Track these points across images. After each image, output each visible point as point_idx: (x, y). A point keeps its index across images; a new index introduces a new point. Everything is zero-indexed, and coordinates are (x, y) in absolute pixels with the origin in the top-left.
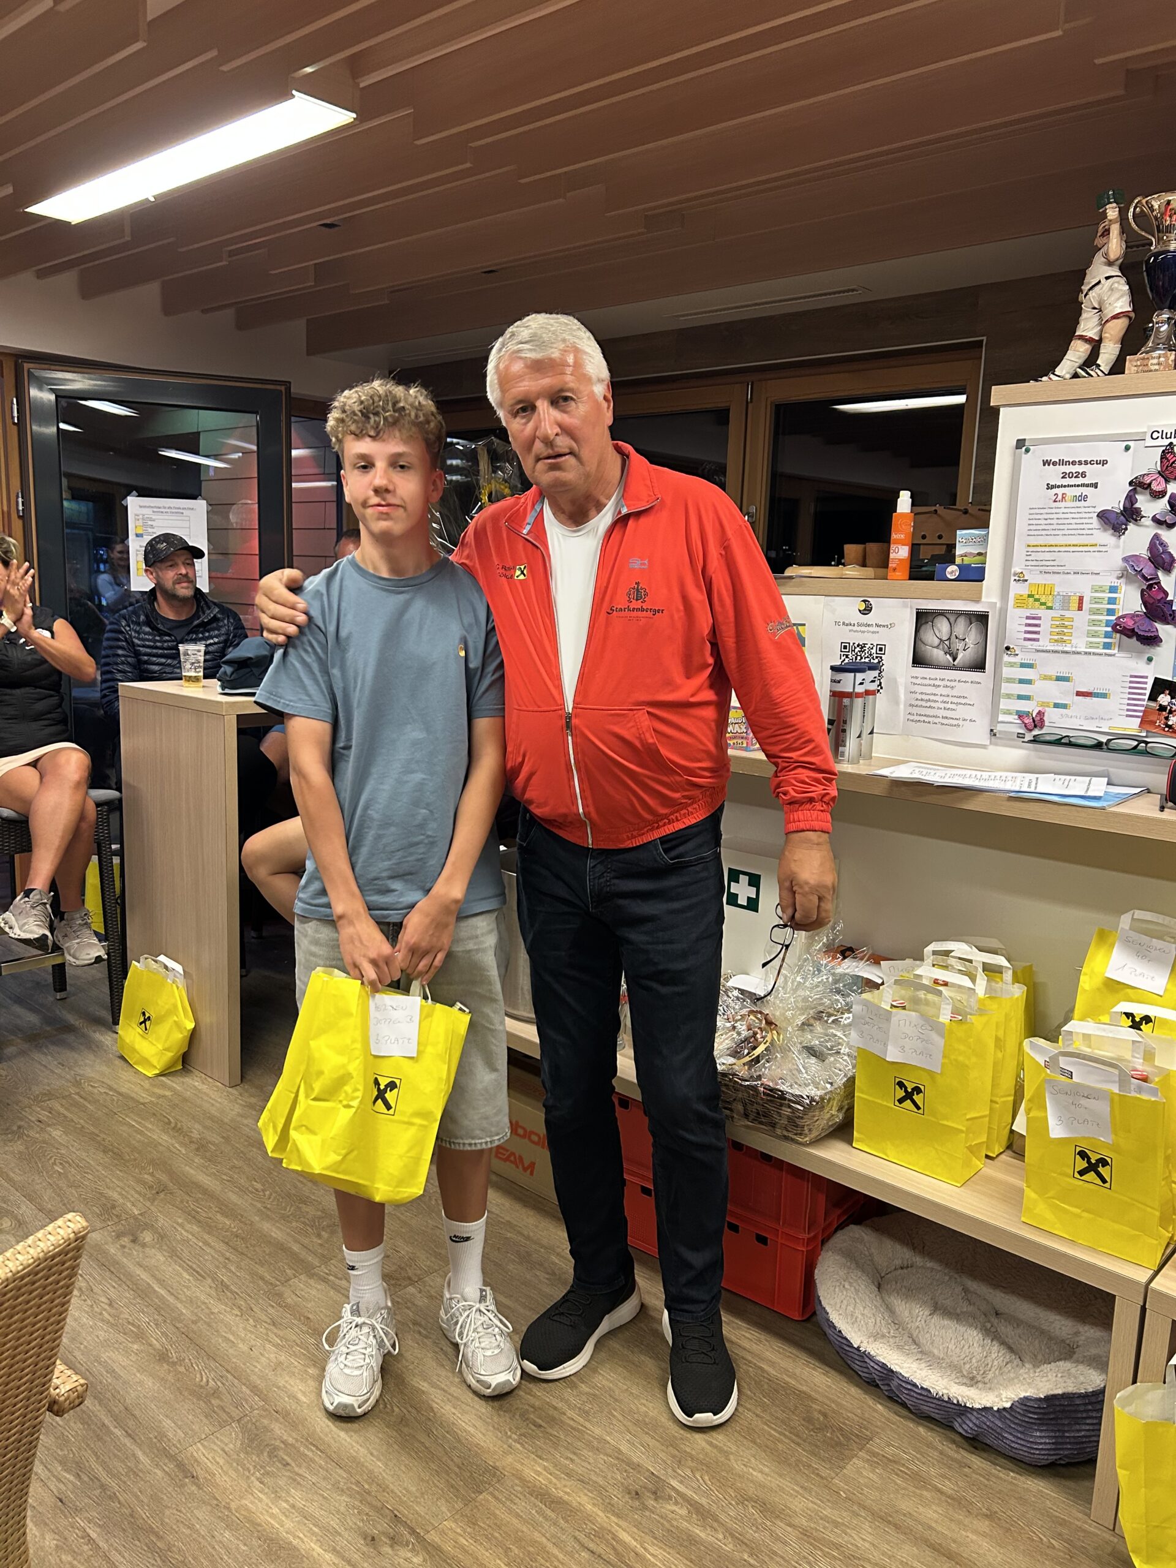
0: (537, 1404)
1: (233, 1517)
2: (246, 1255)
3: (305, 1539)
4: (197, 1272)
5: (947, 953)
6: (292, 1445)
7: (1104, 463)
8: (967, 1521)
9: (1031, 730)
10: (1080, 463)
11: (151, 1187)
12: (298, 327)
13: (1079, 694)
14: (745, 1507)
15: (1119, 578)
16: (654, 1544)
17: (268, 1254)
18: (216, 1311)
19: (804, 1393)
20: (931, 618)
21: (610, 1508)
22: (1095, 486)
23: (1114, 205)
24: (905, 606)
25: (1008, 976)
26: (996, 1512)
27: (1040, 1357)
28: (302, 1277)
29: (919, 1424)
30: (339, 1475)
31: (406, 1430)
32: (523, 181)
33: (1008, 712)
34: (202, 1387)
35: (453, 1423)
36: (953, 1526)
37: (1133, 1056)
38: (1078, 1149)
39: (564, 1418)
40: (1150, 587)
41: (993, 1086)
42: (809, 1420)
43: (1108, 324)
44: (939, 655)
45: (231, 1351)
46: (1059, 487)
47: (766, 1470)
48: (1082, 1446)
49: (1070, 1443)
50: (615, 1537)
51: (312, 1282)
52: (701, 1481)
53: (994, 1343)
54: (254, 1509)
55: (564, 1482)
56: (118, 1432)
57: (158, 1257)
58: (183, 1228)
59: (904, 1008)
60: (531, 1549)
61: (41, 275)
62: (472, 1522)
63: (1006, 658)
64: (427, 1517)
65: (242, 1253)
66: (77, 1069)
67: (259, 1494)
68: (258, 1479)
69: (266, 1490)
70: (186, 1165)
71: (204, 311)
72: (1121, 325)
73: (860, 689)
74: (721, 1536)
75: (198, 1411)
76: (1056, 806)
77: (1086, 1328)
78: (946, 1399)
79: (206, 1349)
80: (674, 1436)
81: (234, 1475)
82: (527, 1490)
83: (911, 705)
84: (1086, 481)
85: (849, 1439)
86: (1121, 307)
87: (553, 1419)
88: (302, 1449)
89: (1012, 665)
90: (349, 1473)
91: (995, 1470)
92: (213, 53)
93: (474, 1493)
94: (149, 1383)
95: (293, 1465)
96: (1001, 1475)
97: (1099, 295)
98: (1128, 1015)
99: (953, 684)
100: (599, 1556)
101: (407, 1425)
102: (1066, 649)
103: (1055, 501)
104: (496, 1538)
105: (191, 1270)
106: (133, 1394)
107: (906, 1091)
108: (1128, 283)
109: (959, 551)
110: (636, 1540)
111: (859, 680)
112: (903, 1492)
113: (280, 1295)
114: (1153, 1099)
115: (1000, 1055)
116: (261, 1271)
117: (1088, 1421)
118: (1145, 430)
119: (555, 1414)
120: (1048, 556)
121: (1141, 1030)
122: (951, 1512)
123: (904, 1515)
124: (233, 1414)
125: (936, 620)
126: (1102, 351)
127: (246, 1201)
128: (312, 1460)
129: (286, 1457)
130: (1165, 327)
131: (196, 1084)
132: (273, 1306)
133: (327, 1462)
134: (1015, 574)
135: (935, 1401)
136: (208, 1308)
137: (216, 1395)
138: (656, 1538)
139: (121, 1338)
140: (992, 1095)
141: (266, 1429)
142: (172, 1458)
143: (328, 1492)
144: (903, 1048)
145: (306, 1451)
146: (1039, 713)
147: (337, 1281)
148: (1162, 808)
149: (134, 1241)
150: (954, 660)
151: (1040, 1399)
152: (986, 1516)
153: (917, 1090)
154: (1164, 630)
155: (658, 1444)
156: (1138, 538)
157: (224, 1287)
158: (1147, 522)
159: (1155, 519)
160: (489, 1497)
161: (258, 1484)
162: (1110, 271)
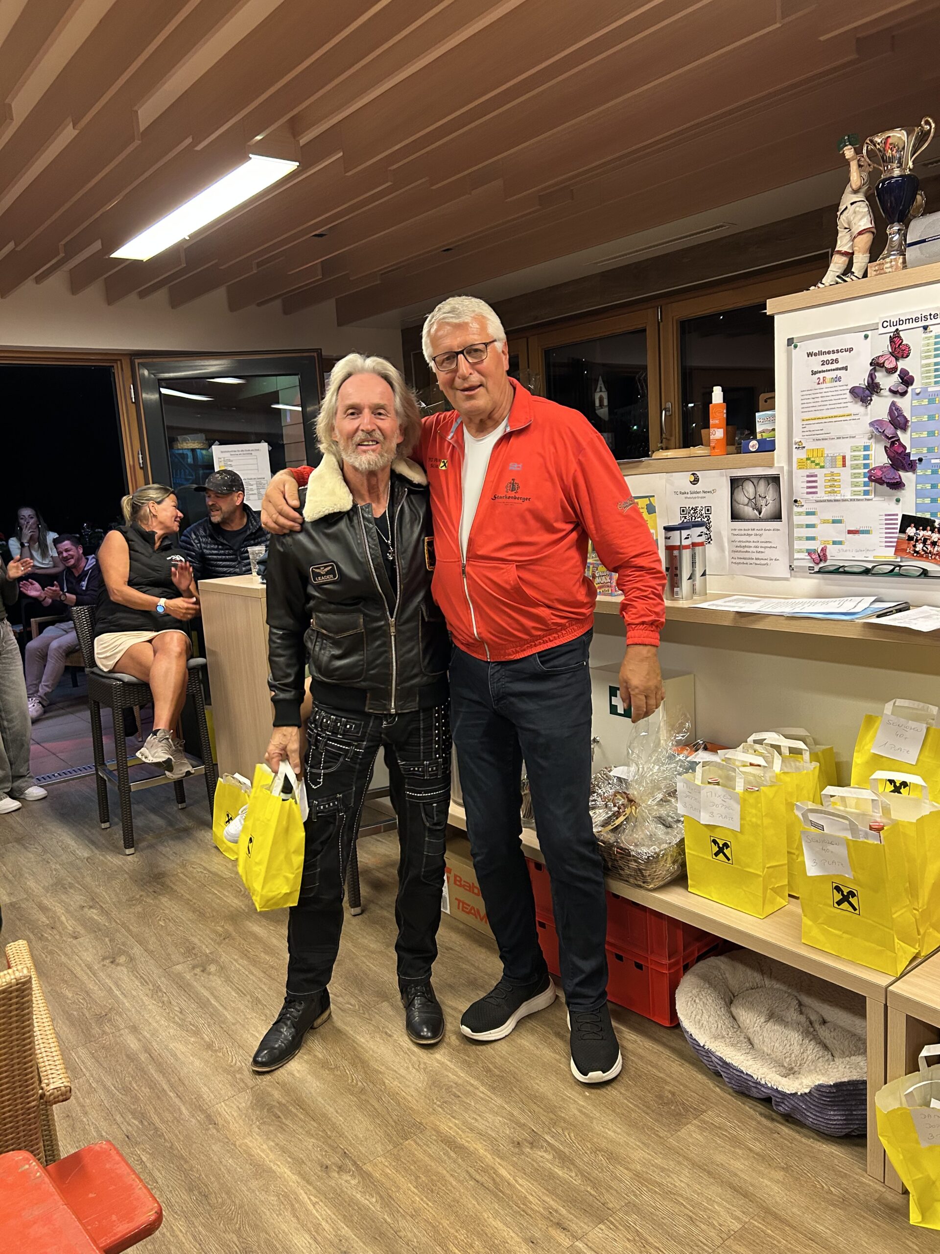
0: (460, 1082)
1: (236, 1150)
3: (282, 1166)
4: (242, 992)
5: (760, 742)
6: (284, 1105)
7: (851, 350)
8: (765, 1171)
9: (818, 564)
10: (834, 352)
11: (220, 935)
12: (329, 307)
13: (850, 532)
14: (596, 1156)
15: (869, 439)
16: (523, 1178)
18: (249, 1017)
19: (661, 1078)
20: (740, 483)
21: (497, 1152)
22: (846, 368)
23: (850, 147)
24: (722, 475)
25: (806, 756)
26: (791, 1166)
30: (312, 1125)
31: (363, 1097)
32: (433, 188)
33: (800, 551)
34: (232, 1066)
35: (398, 1093)
36: (754, 1174)
37: (873, 812)
38: (835, 885)
39: (477, 1092)
40: (893, 443)
42: (660, 1097)
43: (856, 240)
44: (749, 511)
46: (820, 372)
47: (619, 1131)
49: (858, 1119)
50: (496, 1172)
52: (568, 1137)
53: (812, 1042)
54: (250, 1144)
55: (468, 1135)
56: (171, 1094)
57: (217, 982)
58: (238, 963)
59: (718, 784)
60: (434, 1178)
61: (142, 295)
62: (397, 1158)
63: (796, 509)
64: (366, 1154)
65: (274, 979)
66: (185, 856)
67: (256, 1136)
68: (257, 1126)
69: (262, 1134)
70: (246, 919)
71: (259, 305)
72: (867, 239)
73: (685, 543)
74: (573, 1174)
75: (226, 1081)
76: (820, 622)
78: (763, 1082)
79: (239, 1042)
80: (555, 1106)
81: (241, 1122)
82: (441, 1138)
83: (733, 551)
84: (839, 365)
85: (688, 1111)
86: (865, 225)
87: (469, 1091)
88: (290, 1107)
89: (800, 514)
90: (319, 1124)
91: (799, 1137)
92: (189, 140)
93: (402, 1139)
94: (197, 1063)
95: (282, 1117)
97: (847, 218)
98: (891, 782)
99: (760, 532)
100: (482, 1184)
101: (365, 1094)
102: (837, 498)
103: (818, 384)
104: (411, 1170)
105: (238, 991)
106: (186, 1070)
107: (719, 847)
108: (870, 205)
109: (759, 428)
110: (510, 1174)
111: (684, 536)
112: (720, 1149)
118: (878, 321)
119: (471, 1089)
120: (817, 427)
121: (900, 793)
122: (756, 1165)
123: (718, 1165)
124: (249, 1084)
125: (744, 484)
126: (854, 261)
128: (297, 1116)
129: (278, 1113)
130: (896, 237)
133: (305, 1117)
134: (796, 443)
135: (755, 1085)
136: (244, 1014)
137: (239, 1071)
138: (525, 1174)
139: (184, 1034)
140: (788, 847)
141: (269, 1094)
142: (203, 1111)
143: (303, 1136)
144: (712, 813)
145: (293, 1110)
146: (824, 550)
149: (203, 971)
150: (760, 513)
152: (783, 1168)
153: (726, 845)
154: (907, 477)
155: (541, 1111)
156: (880, 407)
157: (258, 1001)
158: (887, 393)
159: (891, 390)
160: (412, 1143)
161: (257, 1130)
162: (855, 198)
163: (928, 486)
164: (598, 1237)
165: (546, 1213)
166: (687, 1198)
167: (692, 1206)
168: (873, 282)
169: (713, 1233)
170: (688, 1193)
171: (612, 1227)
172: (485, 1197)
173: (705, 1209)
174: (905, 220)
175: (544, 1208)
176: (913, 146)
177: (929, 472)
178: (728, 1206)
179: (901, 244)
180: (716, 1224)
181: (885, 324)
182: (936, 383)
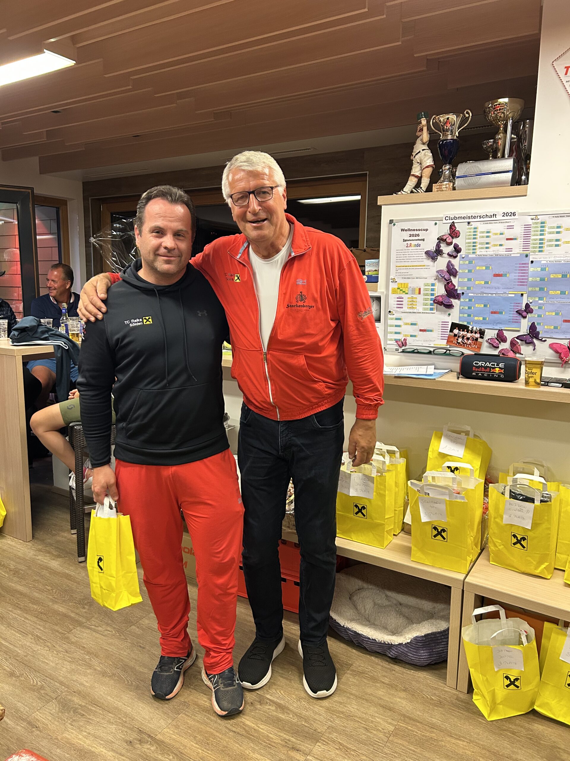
1: (60, 743)
2: (48, 622)
3: (97, 747)
4: (23, 632)
6: (84, 706)
7: (427, 230)
8: (396, 694)
9: (401, 347)
10: (417, 230)
12: (35, 160)
13: (421, 330)
15: (435, 280)
16: (262, 724)
17: (60, 620)
18: (36, 649)
22: (423, 240)
23: (424, 119)
25: (398, 455)
26: (407, 688)
27: (420, 620)
28: (78, 628)
29: (371, 655)
30: (110, 716)
32: (156, 95)
33: (391, 340)
34: (34, 686)
36: (391, 697)
37: (453, 484)
38: (433, 526)
40: (448, 283)
41: (395, 503)
43: (424, 170)
45: (46, 667)
46: (408, 240)
48: (440, 655)
49: (435, 654)
51: (83, 630)
52: (280, 694)
53: (401, 616)
54: (69, 737)
58: (12, 613)
59: (356, 472)
60: (206, 735)
62: (177, 727)
63: (389, 316)
64: (155, 729)
65: (45, 621)
67: (72, 731)
68: (69, 724)
69: (75, 728)
70: (9, 582)
72: (430, 170)
74: (291, 716)
75: (34, 697)
76: (415, 379)
77: (438, 605)
78: (383, 642)
79: (34, 668)
81: (56, 723)
82: (201, 709)
84: (419, 238)
85: (342, 666)
86: (430, 163)
88: (89, 707)
89: (392, 319)
90: (115, 714)
91: (405, 670)
92: (4, 31)
93: (176, 714)
94: (7, 687)
95: (86, 715)
96: (408, 672)
97: (420, 157)
98: (449, 467)
101: (140, 689)
102: (414, 311)
103: (407, 247)
104: (189, 733)
105: (20, 632)
107: (359, 509)
108: (432, 153)
109: (367, 269)
110: (254, 724)
112: (367, 685)
113: (68, 638)
114: (463, 501)
115: (397, 489)
116: (57, 628)
117: (442, 643)
118: (442, 216)
120: (405, 271)
121: (455, 473)
122: (389, 691)
124: (53, 696)
126: (422, 181)
127: (44, 596)
128: (96, 712)
129: (82, 712)
130: (447, 172)
131: (9, 542)
132: (65, 644)
133: (103, 712)
134: (391, 279)
135: (378, 644)
136: (31, 648)
137: (42, 688)
138: (262, 721)
140: (395, 507)
141: (70, 700)
143: (106, 725)
144: (357, 490)
145: (92, 708)
146: (405, 340)
148: (458, 378)
151: (422, 636)
152: (404, 690)
153: (364, 508)
154: (455, 302)
156: (442, 262)
157: (39, 638)
158: (445, 255)
159: (448, 254)
161: (70, 726)
162: (423, 147)
163: (467, 308)
164: (319, 751)
165: (283, 743)
166: (360, 718)
167: (364, 721)
168: (435, 194)
169: (381, 735)
170: (359, 714)
171: (324, 743)
172: (243, 741)
173: (372, 722)
174: (453, 163)
175: (281, 740)
176: (459, 124)
177: (467, 300)
178: (383, 717)
180: (380, 729)
181: (447, 218)
182: (473, 253)
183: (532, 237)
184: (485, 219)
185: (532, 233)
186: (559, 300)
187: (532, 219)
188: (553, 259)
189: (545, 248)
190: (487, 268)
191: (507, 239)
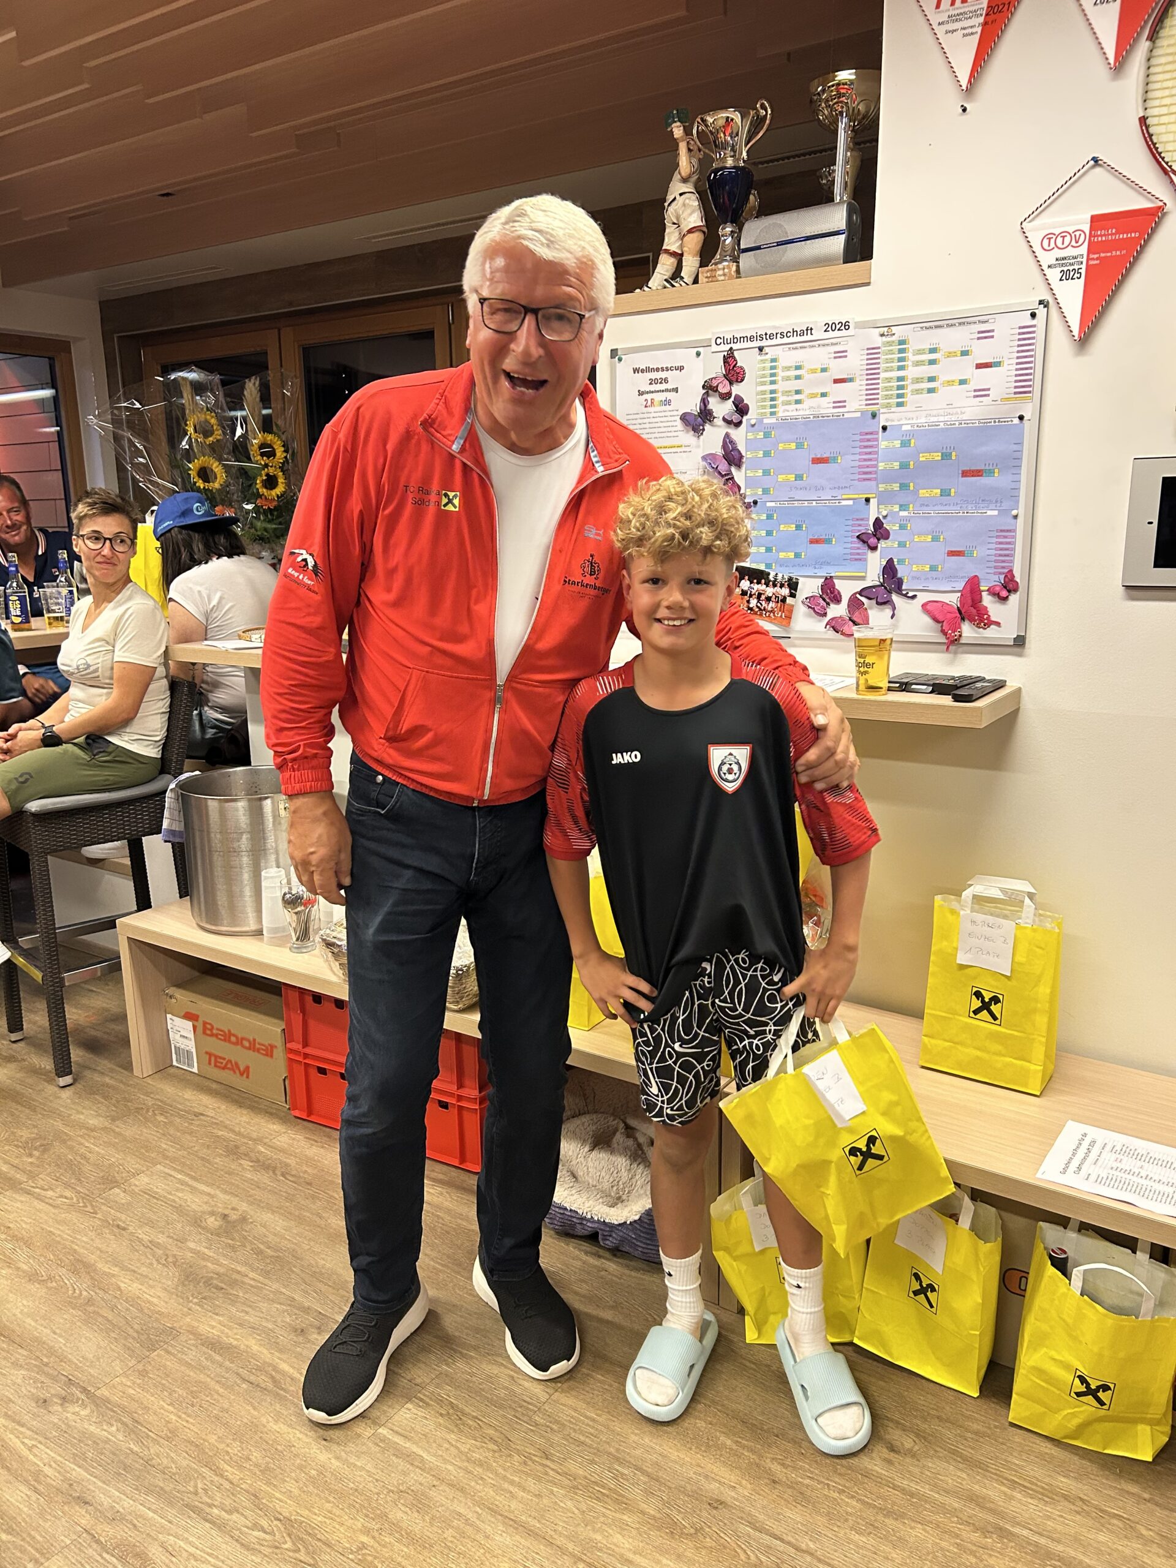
0: (222, 1270)
7: (681, 368)
10: (663, 370)
21: (275, 1345)
22: (676, 390)
23: (679, 124)
26: (621, 1303)
28: (7, 1193)
30: (19, 1354)
31: (91, 1309)
32: (149, 101)
35: (139, 1297)
39: (246, 1280)
43: (686, 239)
46: (647, 393)
50: (275, 1369)
51: (17, 1196)
55: (235, 1331)
60: (195, 1389)
62: (143, 1374)
64: (100, 1376)
72: (697, 238)
82: (200, 1342)
84: (669, 386)
86: (695, 222)
87: (236, 1281)
90: (30, 1351)
91: (628, 1271)
93: (148, 1351)
96: (631, 1273)
97: (675, 211)
100: (257, 1385)
101: (93, 1305)
103: (646, 407)
104: (163, 1384)
108: (700, 199)
118: (710, 337)
119: (238, 1277)
126: (684, 263)
130: (729, 240)
147: (43, 1193)
152: (612, 1306)
156: (713, 437)
159: (724, 419)
160: (162, 1353)
162: (684, 188)
163: (763, 533)
168: (704, 290)
171: (422, 1404)
172: (262, 1400)
174: (738, 221)
176: (749, 131)
177: (764, 517)
179: (734, 249)
181: (719, 341)
182: (772, 414)
183: (883, 375)
184: (791, 340)
185: (882, 366)
186: (940, 507)
187: (882, 335)
188: (923, 420)
189: (909, 398)
190: (800, 446)
191: (836, 381)
